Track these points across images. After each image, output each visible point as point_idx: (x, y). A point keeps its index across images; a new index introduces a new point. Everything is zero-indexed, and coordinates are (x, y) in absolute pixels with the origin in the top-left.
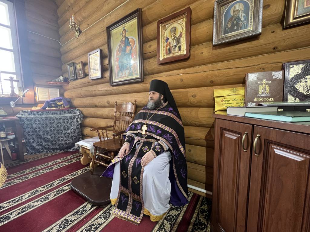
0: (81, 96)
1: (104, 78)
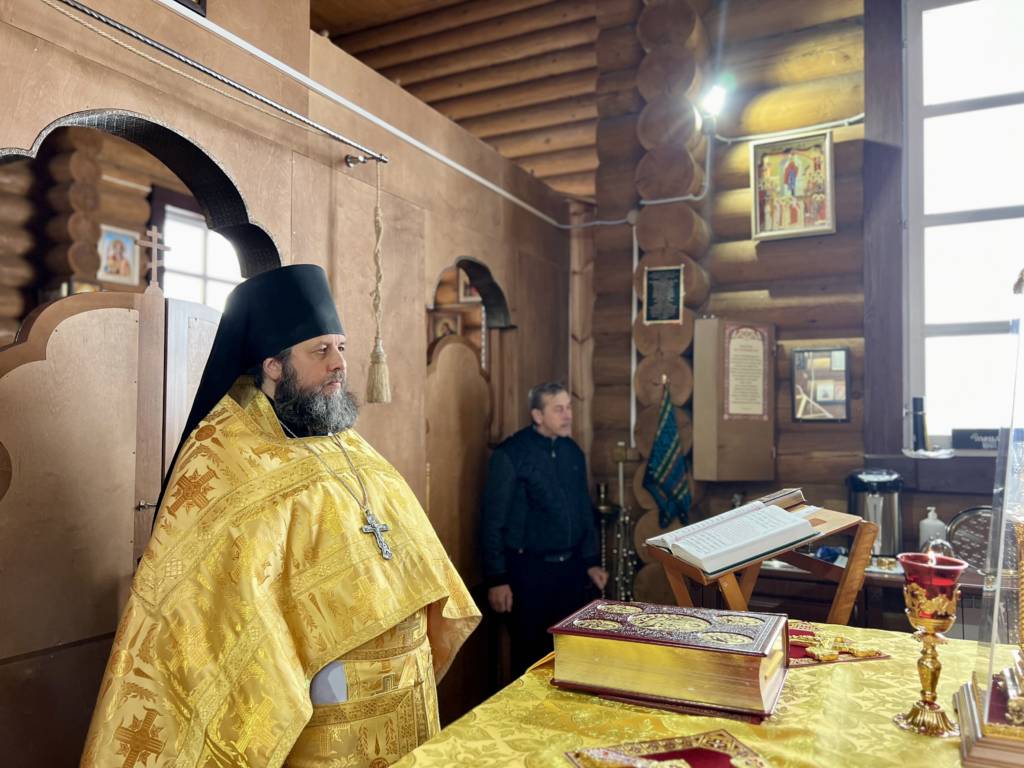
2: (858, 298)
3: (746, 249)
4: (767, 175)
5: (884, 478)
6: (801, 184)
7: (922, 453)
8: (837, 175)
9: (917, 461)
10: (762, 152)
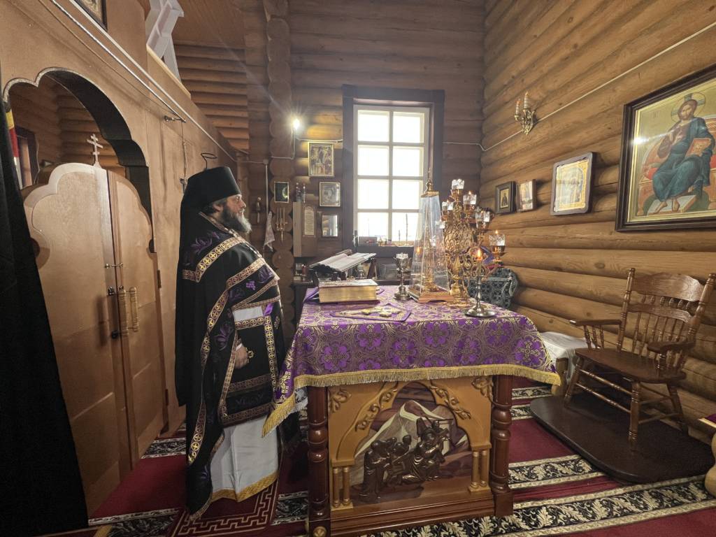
0: (520, 246)
1: (594, 212)
3: (307, 178)
6: (324, 159)
8: (336, 159)
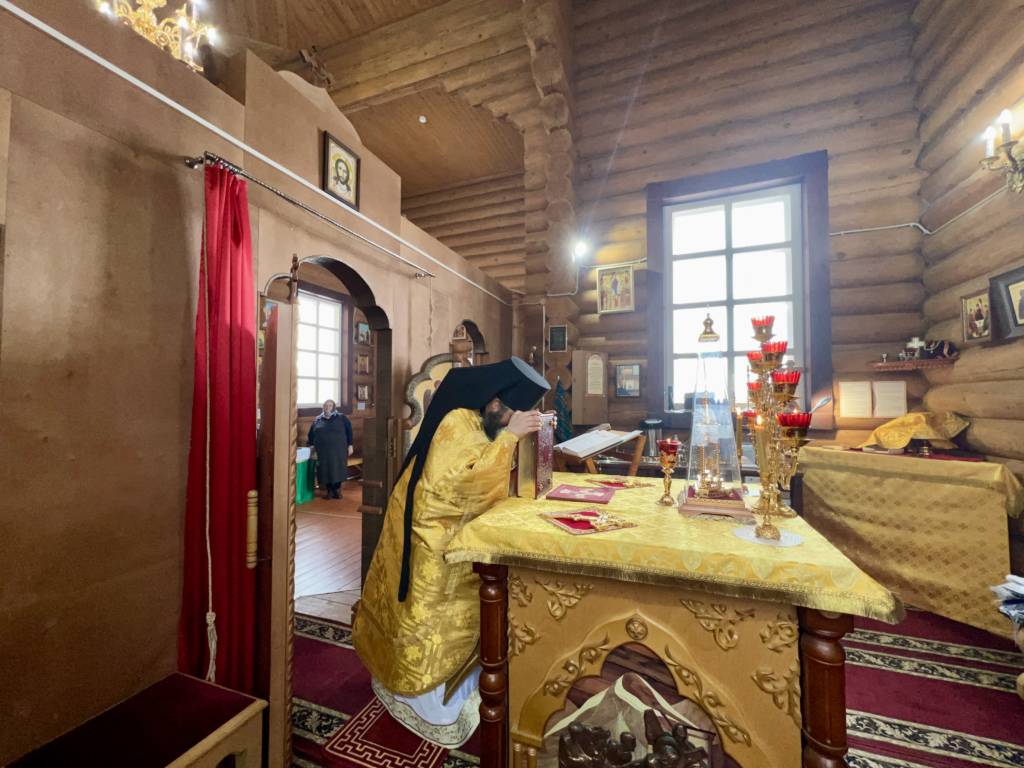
2: (644, 342)
3: (595, 318)
4: (604, 284)
5: (656, 422)
6: (620, 288)
7: (672, 411)
8: (636, 285)
9: (670, 415)
10: (603, 273)
